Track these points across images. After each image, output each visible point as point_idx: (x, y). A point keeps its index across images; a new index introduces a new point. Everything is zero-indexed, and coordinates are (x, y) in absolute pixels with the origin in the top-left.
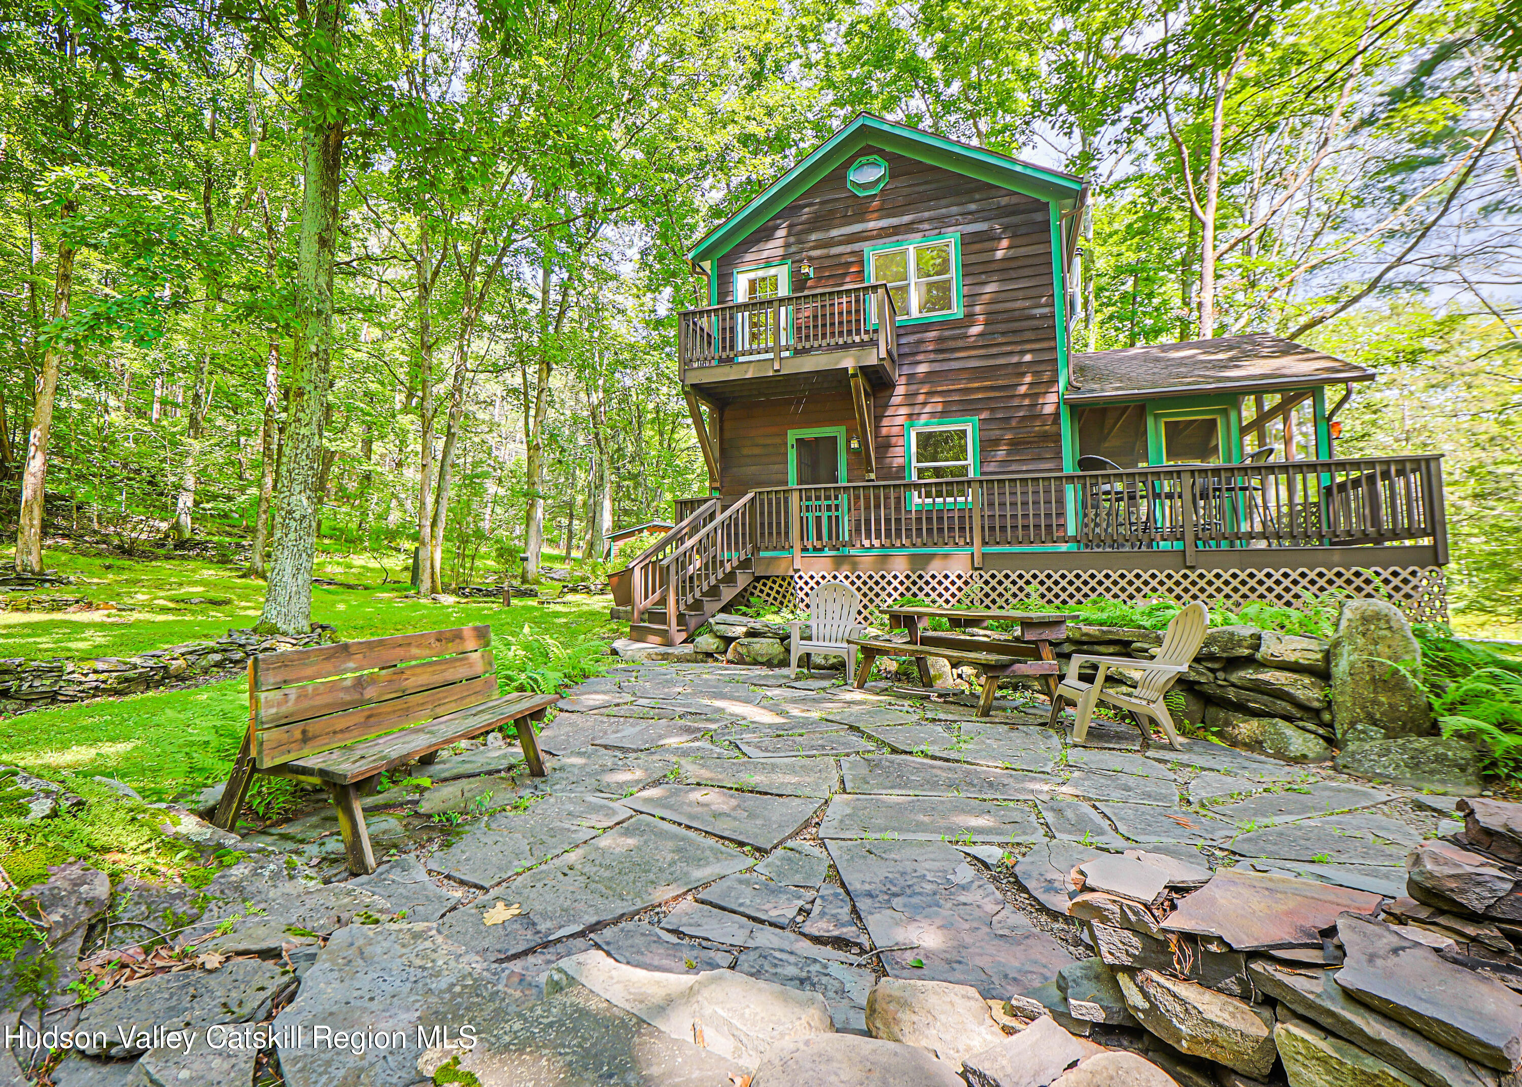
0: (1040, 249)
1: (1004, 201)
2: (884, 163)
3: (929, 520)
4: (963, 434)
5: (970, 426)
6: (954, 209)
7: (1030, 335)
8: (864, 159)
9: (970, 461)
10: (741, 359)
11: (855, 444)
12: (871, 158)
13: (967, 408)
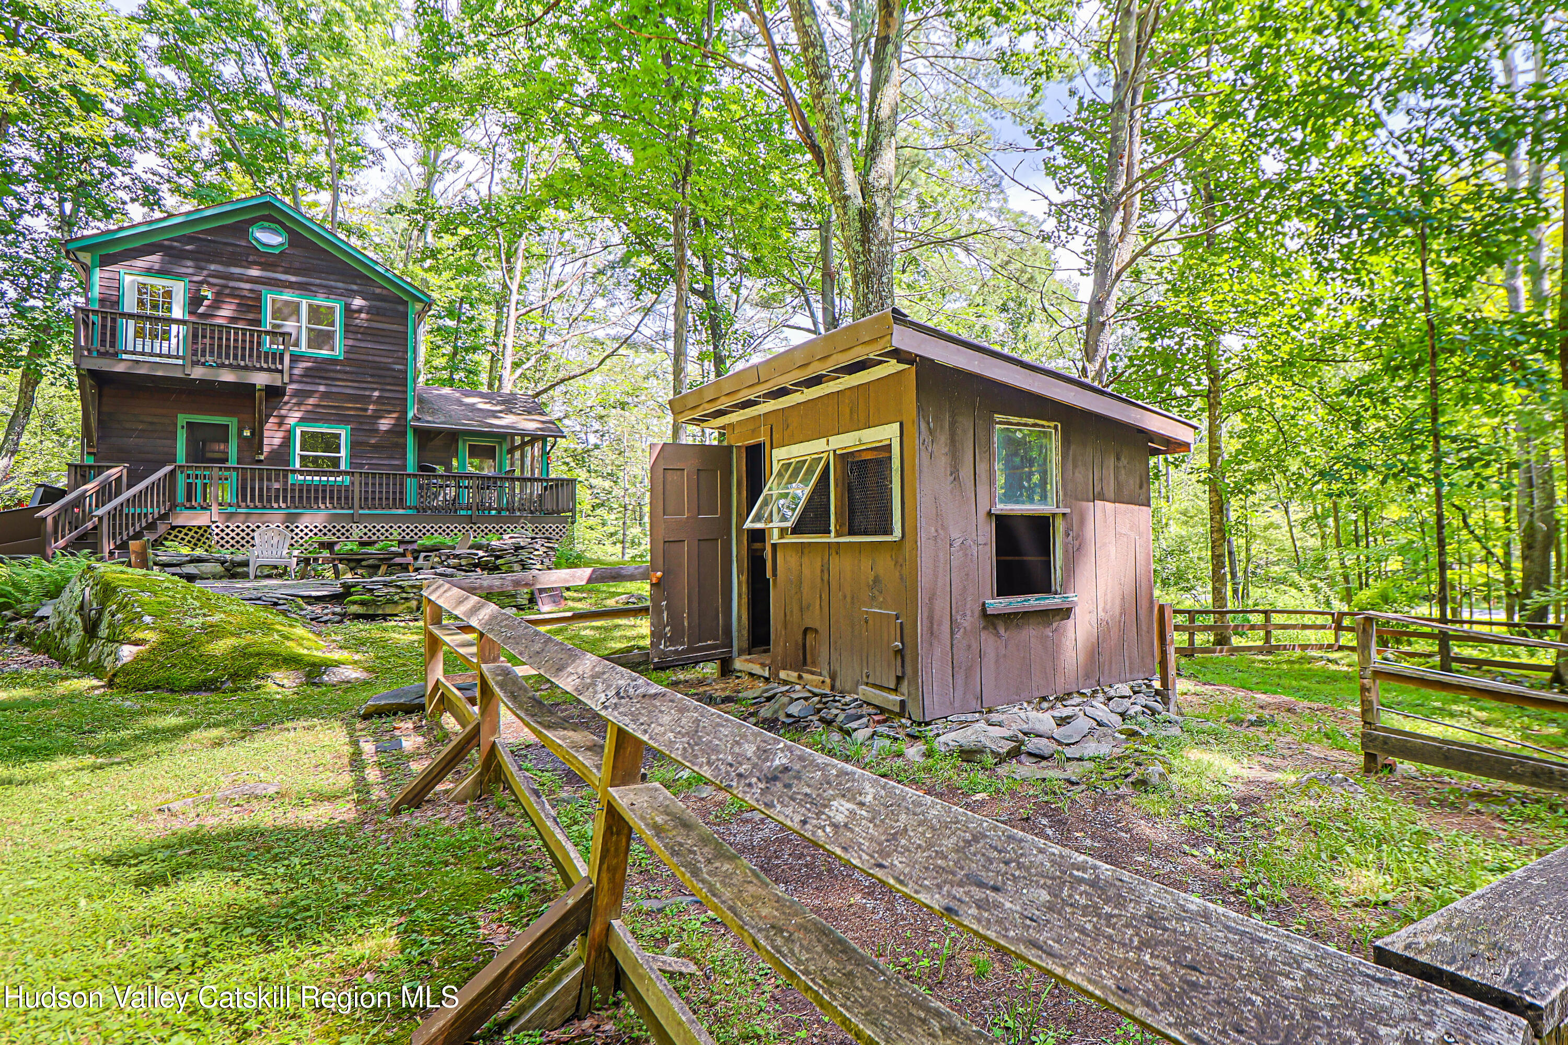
0: (400, 328)
1: (378, 291)
2: (285, 234)
3: (309, 491)
4: (338, 436)
5: (344, 433)
6: (340, 285)
7: (389, 380)
8: (266, 224)
9: (343, 453)
10: (124, 356)
11: (247, 433)
12: (273, 225)
13: (341, 420)
